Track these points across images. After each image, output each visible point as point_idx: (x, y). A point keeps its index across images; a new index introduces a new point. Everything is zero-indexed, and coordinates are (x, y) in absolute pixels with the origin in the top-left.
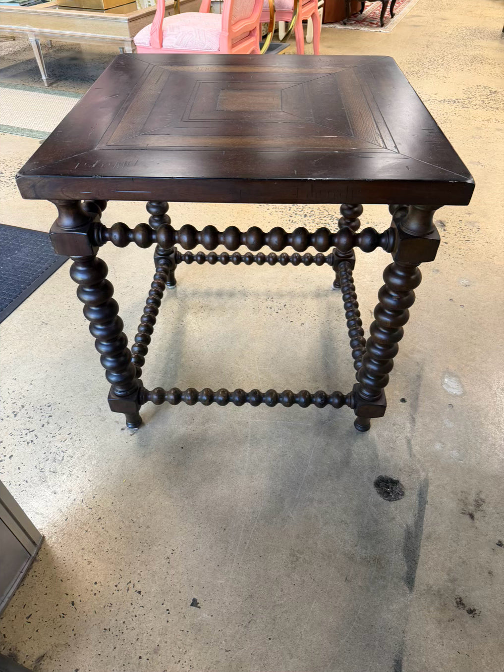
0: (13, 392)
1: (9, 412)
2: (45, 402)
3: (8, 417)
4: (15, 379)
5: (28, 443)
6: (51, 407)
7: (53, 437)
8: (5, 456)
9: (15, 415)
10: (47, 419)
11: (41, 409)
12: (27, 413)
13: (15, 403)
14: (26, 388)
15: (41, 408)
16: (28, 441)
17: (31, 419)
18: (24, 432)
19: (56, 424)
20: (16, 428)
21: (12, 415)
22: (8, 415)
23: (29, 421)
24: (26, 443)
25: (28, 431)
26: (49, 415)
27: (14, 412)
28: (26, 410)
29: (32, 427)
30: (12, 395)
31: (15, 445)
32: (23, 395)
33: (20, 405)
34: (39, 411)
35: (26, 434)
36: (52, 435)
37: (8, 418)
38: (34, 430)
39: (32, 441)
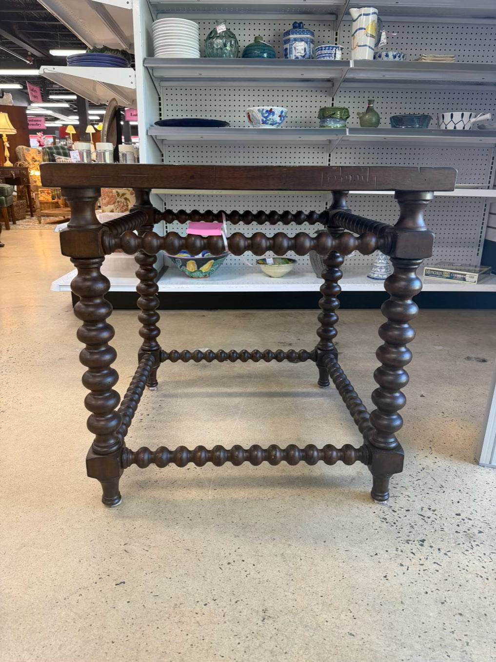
0: (402, 565)
1: (426, 549)
2: (384, 525)
3: (431, 547)
4: (385, 577)
5: (434, 511)
6: (384, 517)
7: (409, 497)
8: (463, 520)
9: (423, 541)
10: (398, 512)
11: (395, 523)
12: (410, 532)
13: (412, 553)
14: (386, 555)
15: (393, 524)
16: (432, 512)
17: (413, 524)
18: (429, 521)
19: (396, 501)
20: (433, 530)
21: (425, 544)
22: (430, 548)
23: (416, 525)
24: (436, 512)
25: (426, 519)
26: (393, 513)
27: (422, 545)
28: (409, 536)
29: (418, 519)
30: (407, 563)
31: (446, 519)
32: (396, 552)
33: (408, 546)
34: (397, 524)
35: (429, 518)
36: (409, 499)
37: (432, 545)
38: (419, 514)
39: (430, 509)
